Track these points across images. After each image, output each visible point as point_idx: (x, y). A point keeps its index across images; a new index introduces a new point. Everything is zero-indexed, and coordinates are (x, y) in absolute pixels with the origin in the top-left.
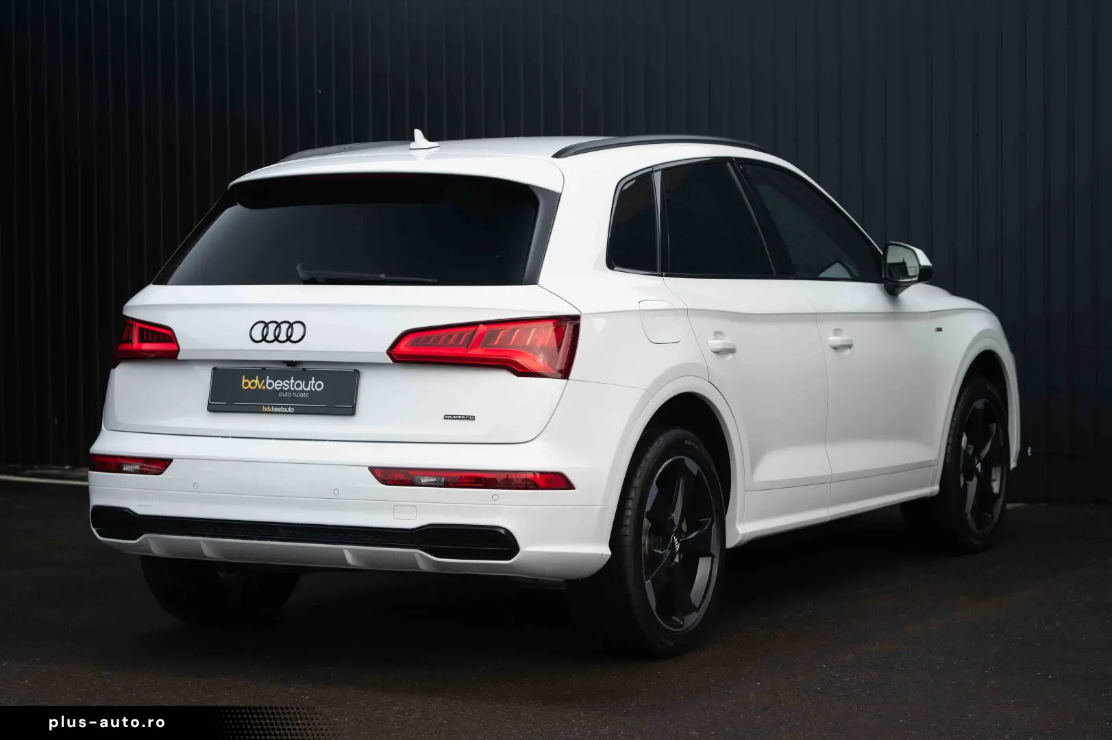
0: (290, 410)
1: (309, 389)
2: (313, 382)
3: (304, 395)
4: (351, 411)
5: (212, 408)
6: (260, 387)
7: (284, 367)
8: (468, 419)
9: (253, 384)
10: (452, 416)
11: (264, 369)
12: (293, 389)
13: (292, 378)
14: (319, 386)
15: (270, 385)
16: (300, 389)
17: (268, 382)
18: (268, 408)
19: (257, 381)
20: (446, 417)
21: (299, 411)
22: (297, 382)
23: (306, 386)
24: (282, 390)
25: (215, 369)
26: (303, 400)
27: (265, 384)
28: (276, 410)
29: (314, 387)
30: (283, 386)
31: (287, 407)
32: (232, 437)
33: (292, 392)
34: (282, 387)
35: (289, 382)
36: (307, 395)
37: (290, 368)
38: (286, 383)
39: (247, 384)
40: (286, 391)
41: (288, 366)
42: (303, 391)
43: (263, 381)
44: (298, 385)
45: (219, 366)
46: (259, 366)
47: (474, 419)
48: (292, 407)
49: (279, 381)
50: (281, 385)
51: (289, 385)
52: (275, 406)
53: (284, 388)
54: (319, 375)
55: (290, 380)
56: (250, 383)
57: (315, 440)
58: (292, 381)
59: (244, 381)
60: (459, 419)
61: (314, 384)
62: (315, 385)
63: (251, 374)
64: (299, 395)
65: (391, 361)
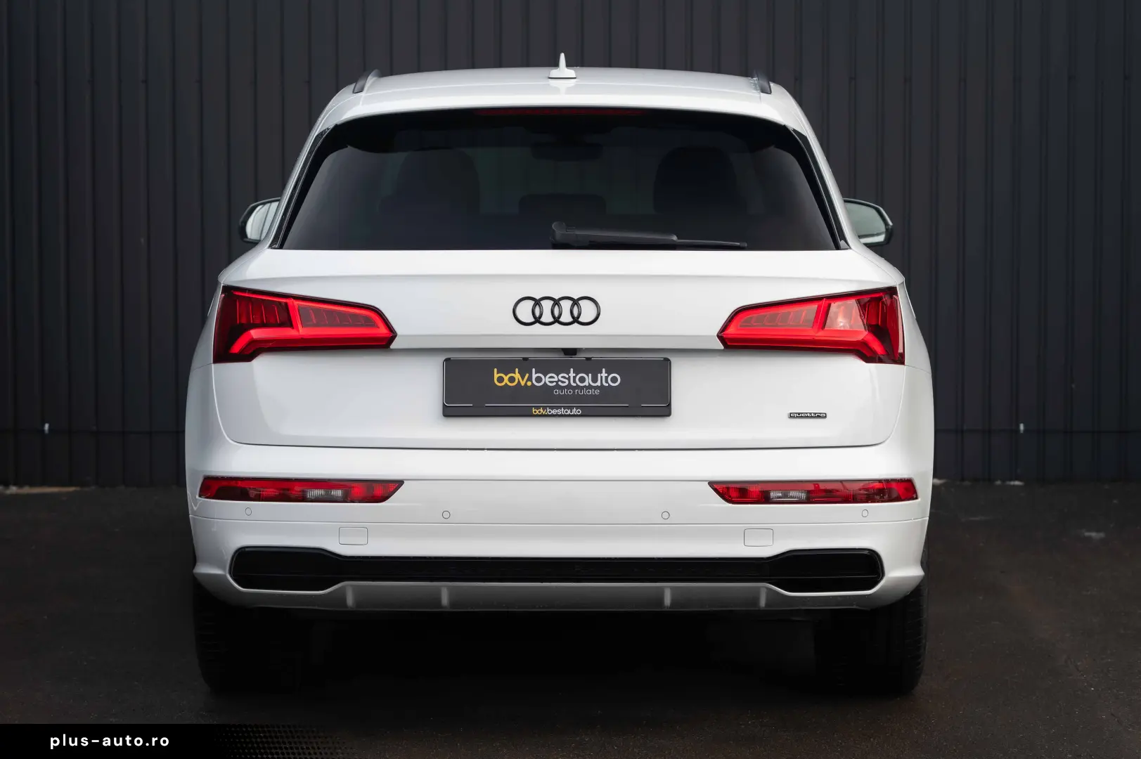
0: (575, 411)
1: (598, 384)
2: (604, 375)
3: (591, 392)
4: (663, 410)
5: (451, 411)
6: (523, 383)
7: (561, 357)
8: (819, 417)
9: (511, 380)
10: (799, 414)
11: (526, 360)
12: (575, 385)
13: (572, 370)
14: (614, 380)
15: (538, 379)
16: (586, 383)
17: (534, 376)
18: (541, 410)
19: (517, 376)
20: (792, 416)
21: (588, 413)
22: (580, 375)
23: (595, 380)
24: (557, 386)
25: (447, 360)
26: (593, 398)
27: (530, 379)
28: (554, 412)
29: (607, 382)
30: (559, 380)
31: (571, 408)
32: (488, 449)
33: (574, 388)
34: (557, 382)
35: (567, 376)
36: (597, 392)
37: (568, 358)
38: (563, 377)
39: (501, 379)
40: (563, 388)
41: (565, 354)
42: (590, 387)
43: (527, 375)
44: (582, 380)
45: (453, 356)
46: (520, 356)
47: (826, 417)
48: (577, 408)
49: (550, 375)
50: (556, 379)
51: (569, 379)
52: (552, 408)
53: (560, 383)
54: (611, 366)
55: (568, 373)
56: (506, 378)
57: (617, 450)
58: (572, 374)
59: (496, 376)
60: (808, 417)
61: (607, 378)
62: (605, 379)
63: (506, 367)
64: (585, 392)
65: (722, 347)
